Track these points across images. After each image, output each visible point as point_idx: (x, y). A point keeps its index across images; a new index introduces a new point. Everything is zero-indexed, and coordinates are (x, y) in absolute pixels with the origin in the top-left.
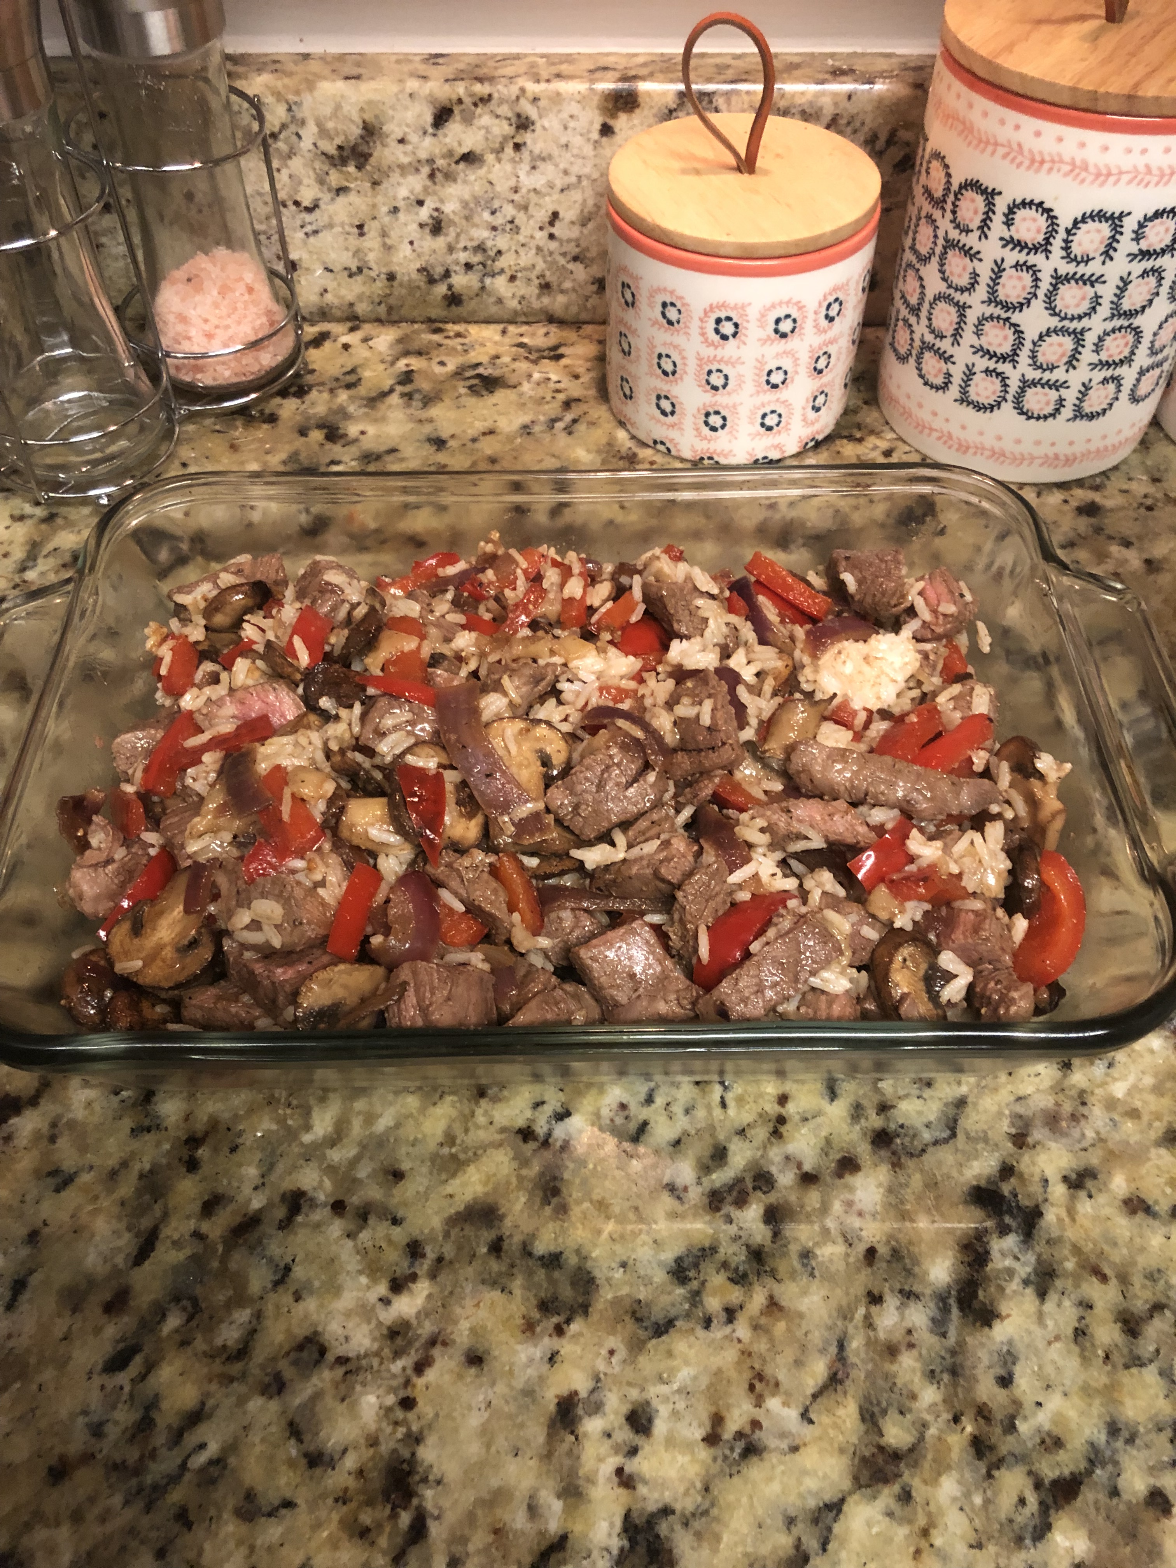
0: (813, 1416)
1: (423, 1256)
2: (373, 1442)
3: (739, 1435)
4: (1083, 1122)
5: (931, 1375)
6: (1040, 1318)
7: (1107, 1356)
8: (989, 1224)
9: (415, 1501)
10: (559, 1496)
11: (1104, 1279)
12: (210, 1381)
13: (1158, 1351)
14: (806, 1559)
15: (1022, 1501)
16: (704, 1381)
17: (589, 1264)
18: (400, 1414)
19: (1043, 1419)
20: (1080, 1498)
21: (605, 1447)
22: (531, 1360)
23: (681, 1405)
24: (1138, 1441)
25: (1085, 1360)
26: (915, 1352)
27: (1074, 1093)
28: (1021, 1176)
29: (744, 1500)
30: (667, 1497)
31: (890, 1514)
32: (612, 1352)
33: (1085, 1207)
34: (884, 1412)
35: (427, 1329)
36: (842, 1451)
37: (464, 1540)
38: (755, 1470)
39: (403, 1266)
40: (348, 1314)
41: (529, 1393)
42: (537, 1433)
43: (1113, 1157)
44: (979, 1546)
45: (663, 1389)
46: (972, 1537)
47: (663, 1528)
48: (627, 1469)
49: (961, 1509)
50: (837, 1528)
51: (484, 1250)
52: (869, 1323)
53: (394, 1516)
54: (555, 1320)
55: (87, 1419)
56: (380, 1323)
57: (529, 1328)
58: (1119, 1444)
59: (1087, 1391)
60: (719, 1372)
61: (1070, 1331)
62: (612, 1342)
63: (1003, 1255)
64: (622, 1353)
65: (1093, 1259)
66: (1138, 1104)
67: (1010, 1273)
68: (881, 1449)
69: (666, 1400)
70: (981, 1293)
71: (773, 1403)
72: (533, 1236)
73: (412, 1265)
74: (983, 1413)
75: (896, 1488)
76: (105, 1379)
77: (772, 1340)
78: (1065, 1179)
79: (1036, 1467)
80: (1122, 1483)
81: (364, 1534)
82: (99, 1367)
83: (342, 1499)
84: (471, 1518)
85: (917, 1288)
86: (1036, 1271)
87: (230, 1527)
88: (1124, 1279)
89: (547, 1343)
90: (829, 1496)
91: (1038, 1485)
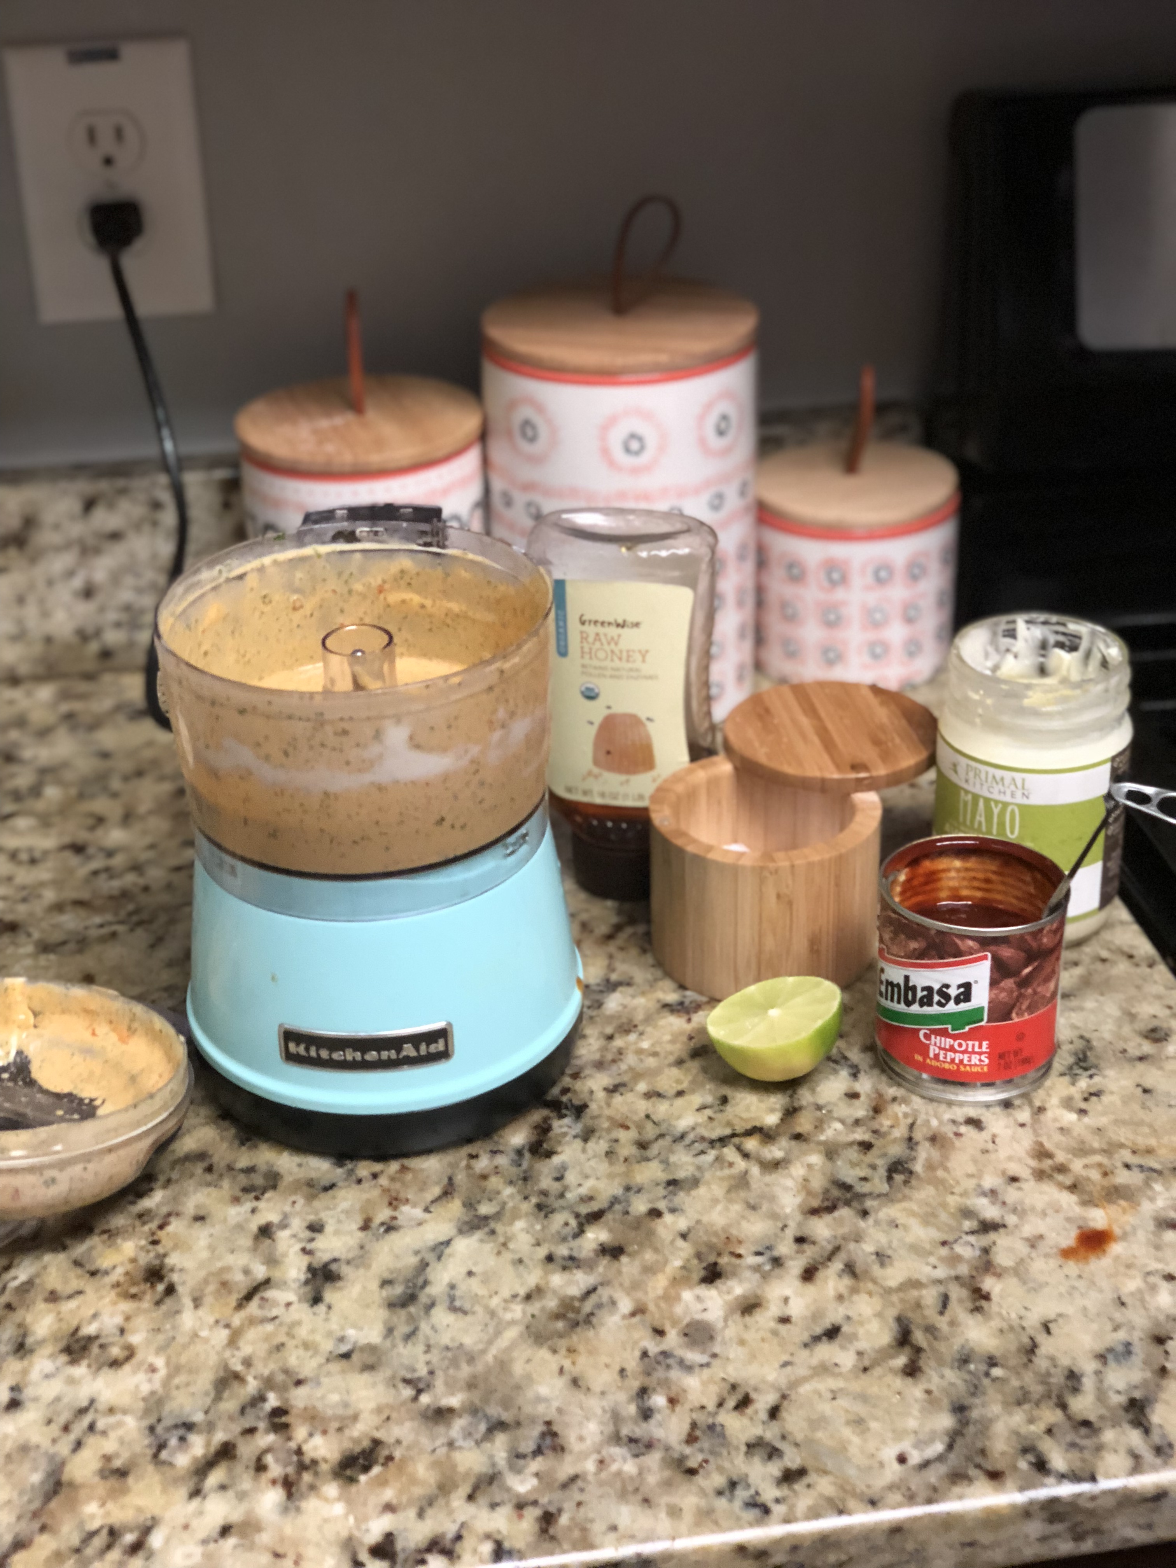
0: (432, 1209)
2: (133, 1261)
3: (382, 1224)
4: (620, 1063)
5: (511, 1183)
6: (584, 1150)
7: (626, 1160)
8: (552, 1115)
9: (166, 1280)
10: (263, 1264)
11: (627, 1128)
13: (659, 1154)
14: (427, 1265)
15: (567, 1224)
16: (357, 1206)
17: (275, 1168)
18: (150, 1247)
19: (583, 1191)
20: (603, 1219)
21: (293, 1241)
22: (239, 1214)
23: (343, 1217)
24: (643, 1191)
25: (611, 1163)
26: (499, 1175)
27: (615, 1050)
28: (575, 1092)
29: (386, 1249)
30: (336, 1254)
31: (482, 1241)
32: (294, 1202)
33: (618, 1099)
34: (479, 1202)
35: (164, 1210)
36: (450, 1220)
37: (202, 1290)
38: (393, 1236)
41: (240, 1227)
42: (246, 1241)
43: (638, 1076)
44: (538, 1244)
45: (331, 1213)
46: (533, 1241)
47: (334, 1267)
48: (309, 1246)
49: (528, 1232)
50: (448, 1251)
52: (469, 1167)
53: (153, 1286)
54: (253, 1194)
57: (236, 1200)
58: (631, 1193)
59: (611, 1176)
60: (368, 1201)
61: (603, 1153)
62: (294, 1198)
63: (561, 1127)
64: (301, 1201)
65: (621, 1121)
66: (658, 1049)
67: (565, 1134)
68: (476, 1216)
69: (332, 1217)
70: (545, 1146)
71: (406, 1209)
72: (235, 1162)
74: (544, 1193)
75: (486, 1230)
77: (403, 1183)
78: (605, 1089)
79: (576, 1210)
80: (630, 1209)
81: (134, 1297)
83: (117, 1285)
84: (206, 1281)
85: (501, 1148)
86: (582, 1131)
87: (41, 1306)
88: (640, 1128)
89: (248, 1205)
90: (443, 1238)
91: (577, 1216)
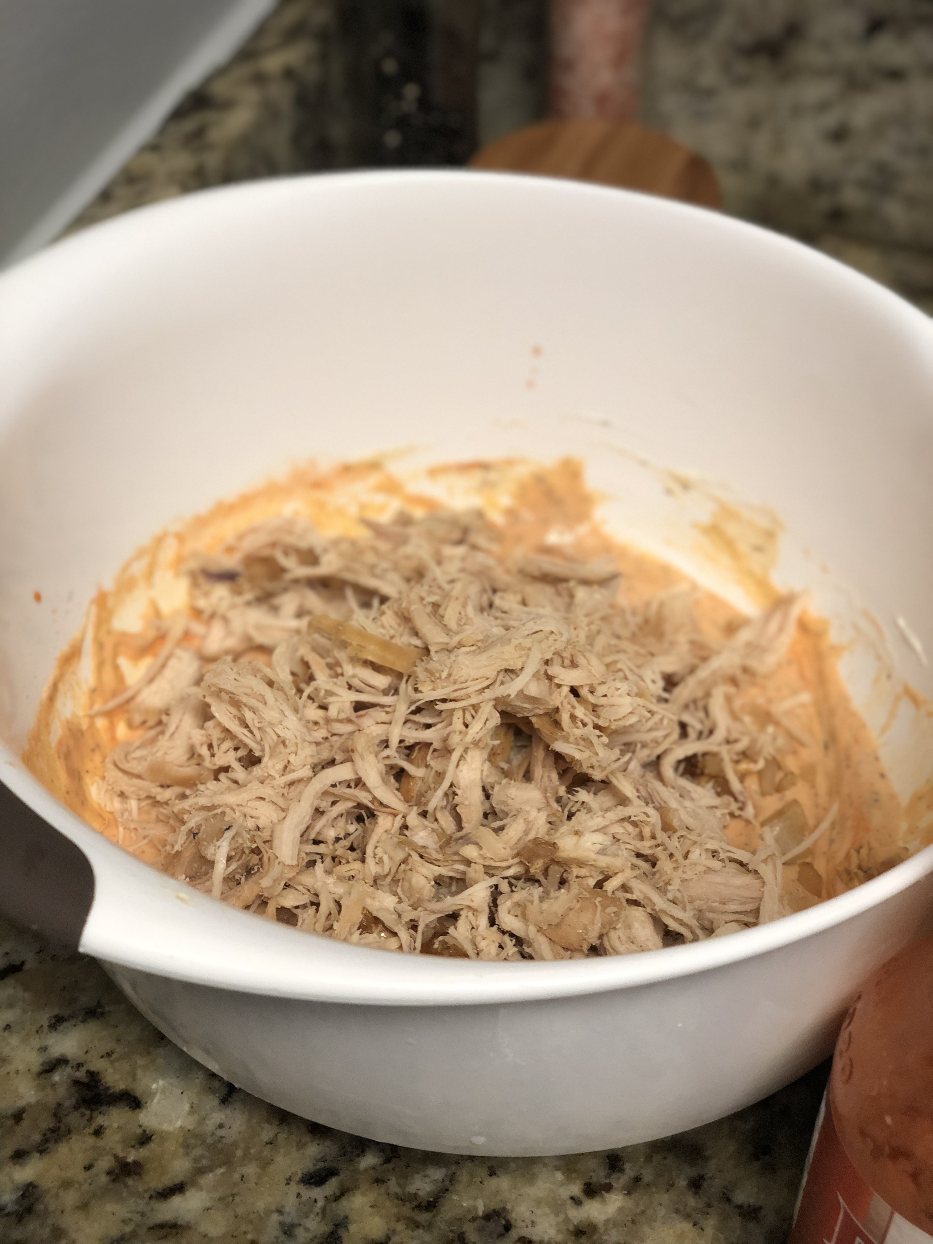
1: (622, 1171)
12: (398, 1220)
39: (600, 1175)
40: (539, 1202)
51: (682, 1183)
55: (281, 1218)
56: (567, 1220)
73: (609, 1176)
76: (302, 1189)
82: (298, 1177)
